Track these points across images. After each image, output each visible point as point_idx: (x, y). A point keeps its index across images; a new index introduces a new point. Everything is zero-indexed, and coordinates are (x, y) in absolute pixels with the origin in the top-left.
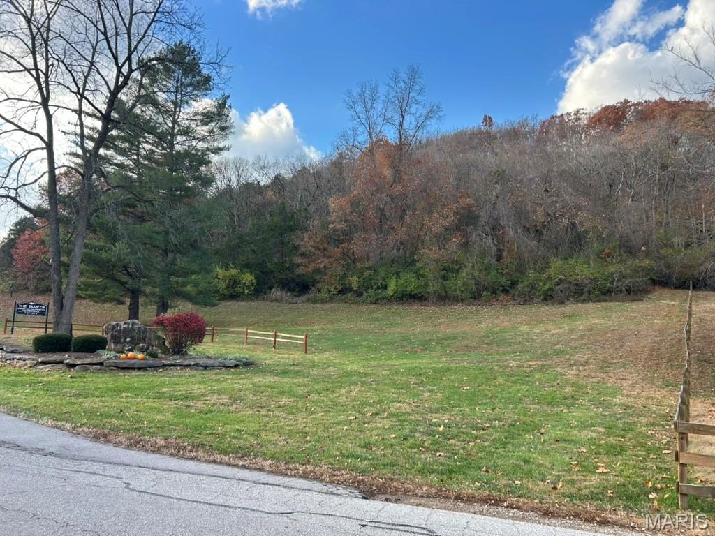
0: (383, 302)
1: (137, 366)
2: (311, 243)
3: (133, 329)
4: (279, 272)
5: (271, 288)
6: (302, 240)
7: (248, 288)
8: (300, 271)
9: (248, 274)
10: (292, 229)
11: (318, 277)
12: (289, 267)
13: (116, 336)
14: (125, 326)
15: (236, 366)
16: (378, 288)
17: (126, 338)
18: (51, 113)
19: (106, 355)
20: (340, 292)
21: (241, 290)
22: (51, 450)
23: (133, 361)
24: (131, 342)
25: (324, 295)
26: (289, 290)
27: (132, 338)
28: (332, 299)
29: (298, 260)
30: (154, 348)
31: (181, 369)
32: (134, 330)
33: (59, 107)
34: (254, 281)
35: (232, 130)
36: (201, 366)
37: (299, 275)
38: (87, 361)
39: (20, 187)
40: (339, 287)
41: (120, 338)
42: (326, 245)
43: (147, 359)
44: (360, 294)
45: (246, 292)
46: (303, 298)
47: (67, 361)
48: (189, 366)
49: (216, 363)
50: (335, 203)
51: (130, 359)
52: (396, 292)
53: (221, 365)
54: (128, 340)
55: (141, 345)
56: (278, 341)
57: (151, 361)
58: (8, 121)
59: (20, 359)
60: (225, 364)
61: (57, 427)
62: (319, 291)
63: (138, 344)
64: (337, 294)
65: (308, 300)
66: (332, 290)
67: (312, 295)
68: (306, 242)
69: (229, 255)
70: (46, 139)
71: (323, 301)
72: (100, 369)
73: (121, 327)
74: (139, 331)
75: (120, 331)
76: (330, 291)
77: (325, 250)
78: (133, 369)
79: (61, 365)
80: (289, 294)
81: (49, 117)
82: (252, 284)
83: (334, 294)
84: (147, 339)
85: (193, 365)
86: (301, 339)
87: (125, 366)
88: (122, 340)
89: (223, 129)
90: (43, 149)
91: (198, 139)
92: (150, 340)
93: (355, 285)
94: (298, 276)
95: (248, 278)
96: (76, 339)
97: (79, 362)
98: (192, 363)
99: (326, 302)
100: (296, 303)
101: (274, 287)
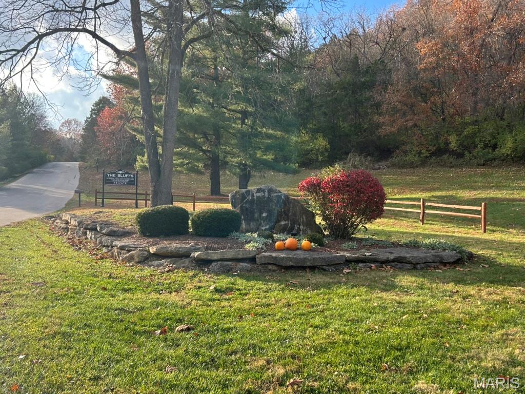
0: (497, 162)
3: (269, 199)
4: (357, 134)
5: (347, 154)
7: (322, 154)
8: (382, 131)
9: (321, 139)
11: (403, 138)
12: (367, 128)
13: (247, 209)
14: (259, 194)
15: (459, 262)
16: (486, 146)
17: (261, 213)
20: (433, 154)
21: (314, 157)
24: (269, 219)
25: (410, 158)
26: (369, 154)
27: (270, 212)
28: (424, 163)
29: (380, 119)
32: (271, 201)
34: (328, 146)
37: (380, 136)
40: (432, 149)
41: (253, 213)
44: (461, 155)
45: (320, 158)
46: (383, 164)
47: (196, 254)
51: (289, 249)
54: (264, 215)
57: (325, 253)
59: (122, 248)
60: (441, 258)
62: (406, 153)
64: (430, 156)
65: (394, 165)
66: (423, 151)
67: (398, 159)
71: (412, 165)
72: (251, 270)
73: (253, 195)
74: (278, 202)
75: (252, 202)
79: (187, 261)
80: (369, 158)
82: (326, 150)
83: (426, 157)
85: (396, 261)
88: (256, 215)
93: (453, 145)
95: (322, 142)
97: (214, 256)
98: (391, 257)
99: (417, 166)
100: (379, 169)
101: (350, 152)
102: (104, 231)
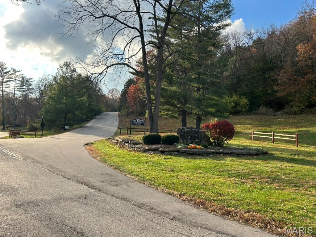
1: (197, 153)
2: (286, 76)
3: (191, 131)
4: (264, 96)
5: (259, 107)
6: (278, 75)
7: (245, 107)
8: (278, 95)
9: (245, 99)
10: (272, 69)
11: (290, 98)
12: (270, 93)
13: (183, 135)
14: (187, 129)
15: (257, 155)
17: (188, 137)
18: (141, 16)
19: (180, 146)
20: (307, 107)
21: (240, 109)
22: (174, 214)
23: (195, 150)
24: (191, 139)
25: (296, 109)
26: (272, 107)
27: (191, 136)
28: (301, 112)
29: (276, 88)
30: (204, 142)
31: (223, 156)
32: (192, 132)
33: (145, 13)
34: (248, 103)
35: (234, 12)
36: (236, 154)
38: (171, 149)
40: (307, 104)
41: (185, 136)
42: (295, 77)
43: (201, 149)
45: (244, 110)
46: (279, 113)
47: (161, 149)
48: (227, 154)
49: (244, 152)
50: (301, 48)
51: (193, 148)
53: (248, 153)
54: (189, 137)
55: (197, 140)
56: (275, 139)
57: (205, 150)
58: (123, 23)
59: (137, 148)
60: (250, 153)
62: (292, 107)
63: (195, 140)
64: (306, 108)
65: (285, 113)
66: (302, 106)
67: (287, 110)
68: (282, 76)
69: (233, 89)
70: (140, 30)
71: (295, 113)
72: (178, 154)
73: (185, 130)
74: (195, 132)
75: (185, 132)
76: (300, 107)
77: (295, 80)
78: (196, 154)
79: (158, 151)
80: (271, 110)
81: (140, 18)
82: (247, 105)
83: (303, 109)
84: (199, 137)
85: (230, 153)
87: (191, 153)
88: (186, 137)
89: (228, 13)
90: (138, 36)
91: (213, 21)
92: (201, 137)
94: (277, 98)
95: (244, 101)
96: (163, 137)
97: (167, 150)
98: (230, 152)
99: (298, 114)
100: (277, 115)
101: (261, 106)
102: (132, 143)
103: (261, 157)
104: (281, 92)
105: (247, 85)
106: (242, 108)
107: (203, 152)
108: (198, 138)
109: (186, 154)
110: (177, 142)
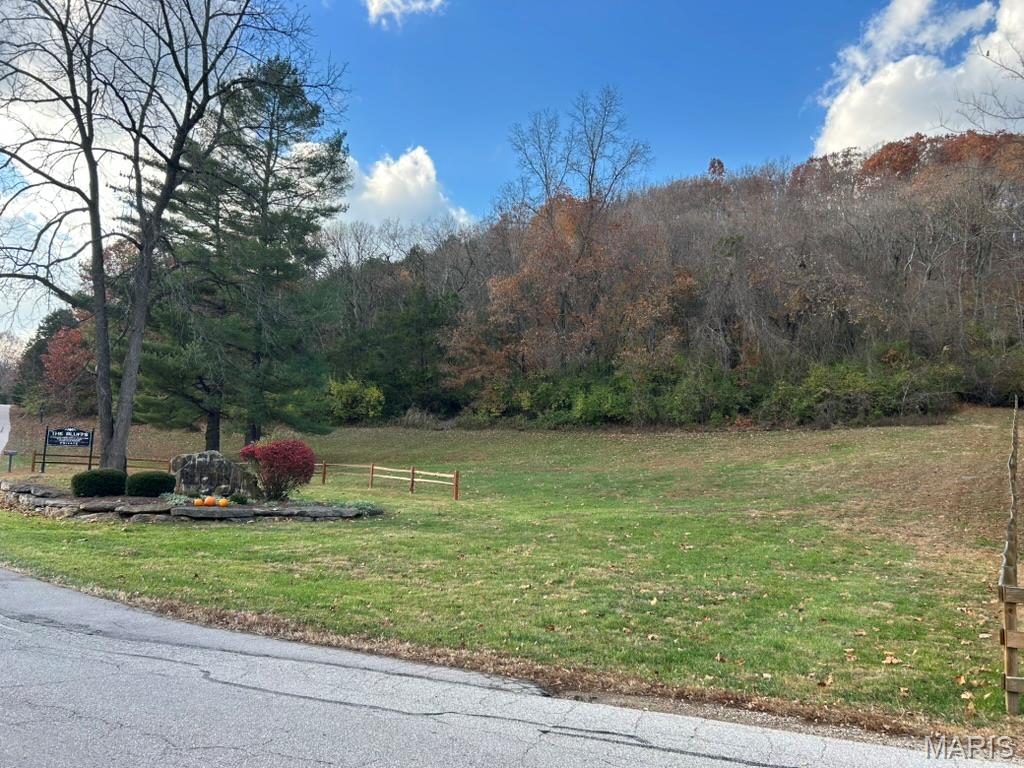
1: (217, 516)
2: (463, 344)
3: (211, 464)
4: (418, 385)
5: (406, 408)
6: (450, 339)
7: (374, 408)
9: (374, 389)
10: (435, 324)
11: (472, 393)
12: (431, 378)
13: (187, 473)
14: (200, 459)
15: (358, 516)
17: (202, 477)
18: (96, 159)
19: (174, 500)
20: (504, 413)
21: (364, 411)
22: (98, 627)
23: (212, 509)
24: (210, 483)
25: (481, 417)
26: (432, 411)
27: (211, 476)
28: (493, 424)
29: (444, 368)
30: (242, 491)
31: (280, 520)
32: (213, 466)
33: (107, 150)
34: (382, 398)
35: (350, 183)
36: (309, 516)
37: (445, 389)
38: (148, 508)
39: (53, 263)
40: (503, 407)
41: (193, 476)
42: (484, 347)
43: (230, 506)
44: (533, 416)
45: (371, 413)
46: (451, 422)
47: (120, 508)
48: (290, 515)
49: (329, 511)
50: (497, 286)
51: (208, 505)
52: (585, 413)
53: (337, 514)
54: (205, 479)
55: (223, 486)
56: (417, 482)
57: (238, 509)
58: (36, 171)
59: (53, 506)
60: (341, 513)
61: (106, 597)
62: (475, 411)
63: (219, 485)
64: (501, 416)
65: (459, 425)
66: (493, 410)
67: (465, 417)
68: (455, 342)
69: (346, 362)
70: (89, 196)
71: (481, 427)
72: (166, 520)
73: (194, 460)
74: (220, 467)
75: (194, 465)
76: (490, 412)
77: (483, 353)
78: (213, 519)
80: (431, 416)
81: (93, 165)
82: (380, 403)
83: (496, 417)
84: (231, 478)
85: (297, 515)
86: (450, 480)
87: (201, 515)
88: (197, 479)
89: (337, 181)
90: (84, 210)
91: (301, 195)
92: (236, 479)
94: (445, 391)
95: (374, 393)
96: (131, 478)
97: (136, 509)
98: (296, 512)
99: (485, 428)
101: (410, 406)
102: (38, 494)
103: (366, 520)
104: (454, 380)
105: (381, 355)
106: (368, 408)
107: (231, 512)
108: (228, 479)
109: (186, 519)
110: (172, 491)
